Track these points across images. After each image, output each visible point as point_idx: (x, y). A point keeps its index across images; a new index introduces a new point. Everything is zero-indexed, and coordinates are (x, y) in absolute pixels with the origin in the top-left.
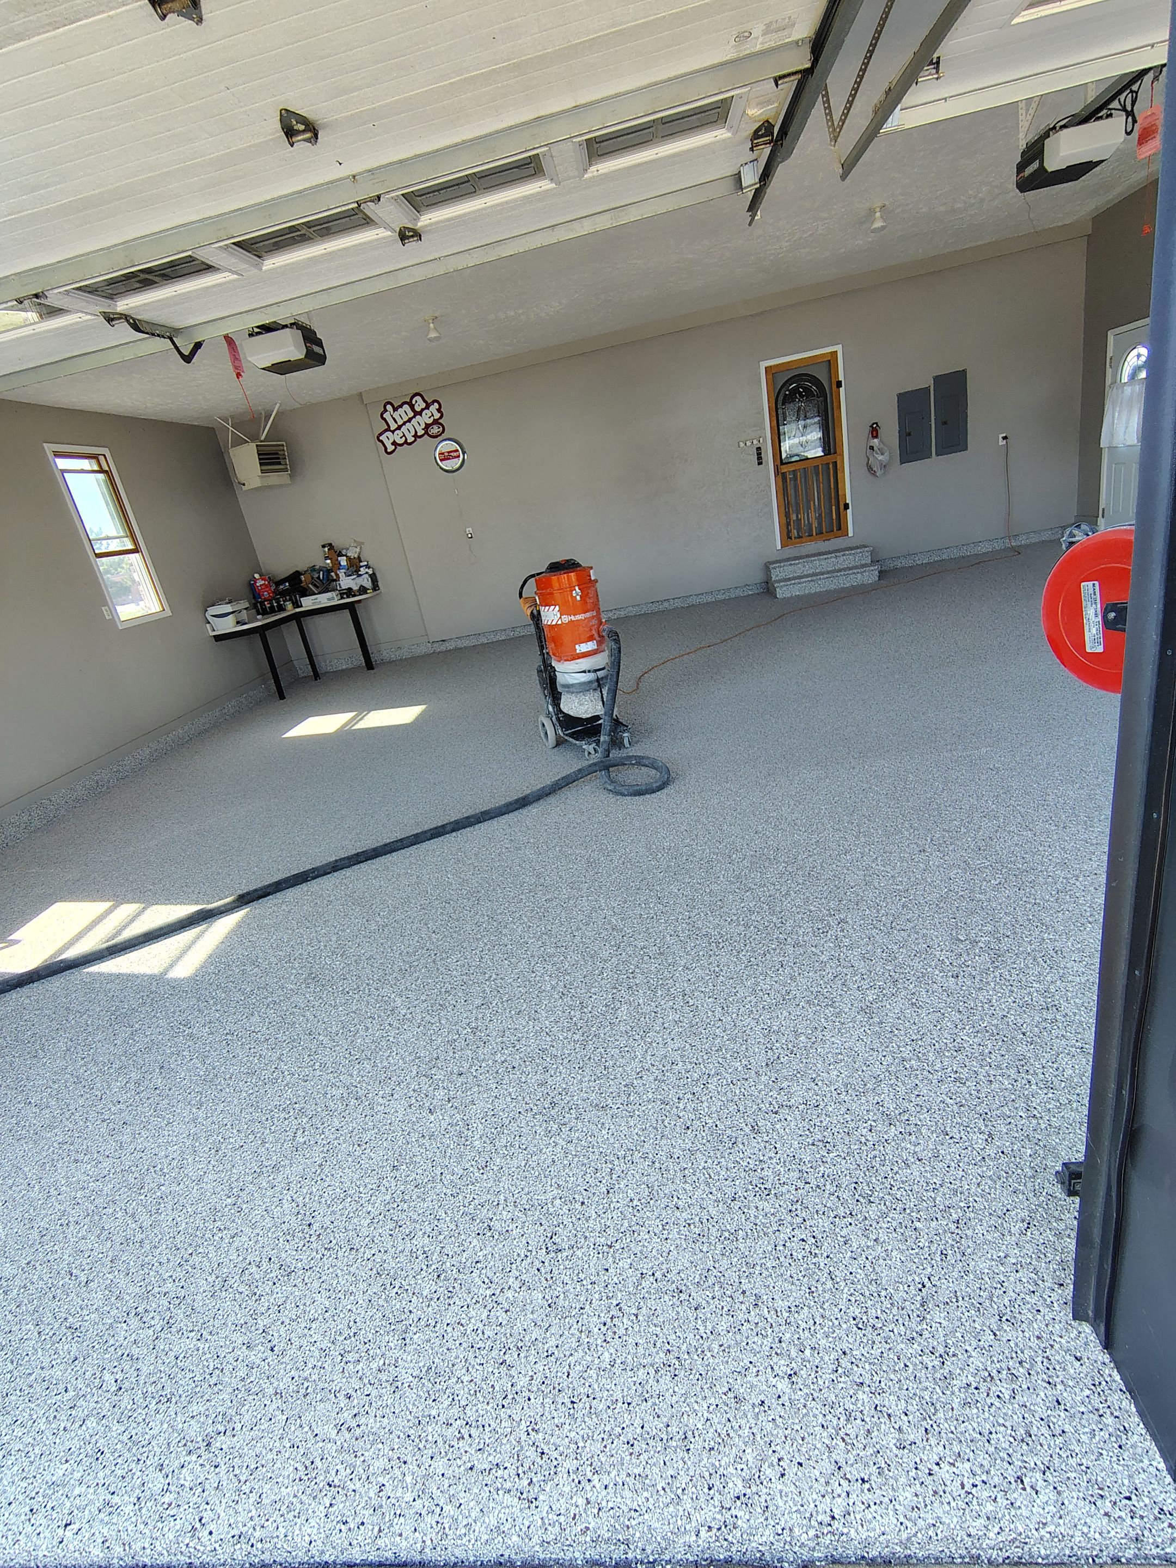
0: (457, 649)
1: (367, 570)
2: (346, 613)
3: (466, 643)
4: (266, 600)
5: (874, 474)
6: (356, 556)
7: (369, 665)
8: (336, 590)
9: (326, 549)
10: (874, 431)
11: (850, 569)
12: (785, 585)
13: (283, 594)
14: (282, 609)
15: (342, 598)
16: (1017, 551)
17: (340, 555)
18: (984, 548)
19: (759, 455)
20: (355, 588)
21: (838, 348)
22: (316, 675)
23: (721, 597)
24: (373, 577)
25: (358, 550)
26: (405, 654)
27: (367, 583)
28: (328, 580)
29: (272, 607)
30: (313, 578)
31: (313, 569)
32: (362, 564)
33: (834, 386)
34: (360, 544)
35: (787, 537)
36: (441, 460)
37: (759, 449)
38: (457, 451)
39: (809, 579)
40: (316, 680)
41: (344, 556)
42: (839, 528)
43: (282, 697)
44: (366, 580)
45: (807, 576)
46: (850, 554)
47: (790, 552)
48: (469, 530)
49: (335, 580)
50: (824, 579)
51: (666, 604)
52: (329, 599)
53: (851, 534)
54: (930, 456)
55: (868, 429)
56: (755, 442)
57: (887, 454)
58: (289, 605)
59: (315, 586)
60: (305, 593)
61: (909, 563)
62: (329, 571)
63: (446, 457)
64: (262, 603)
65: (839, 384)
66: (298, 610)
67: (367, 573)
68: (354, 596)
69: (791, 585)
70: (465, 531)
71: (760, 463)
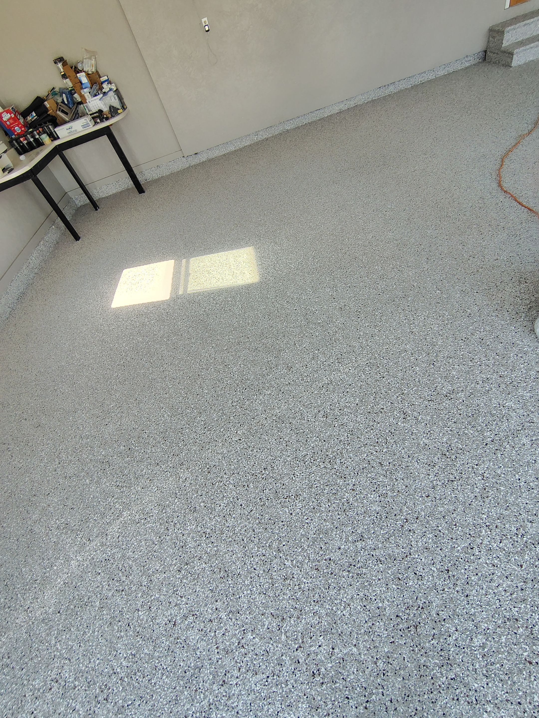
0: (210, 160)
1: (110, 86)
2: (105, 138)
3: (217, 153)
4: (20, 136)
6: (94, 70)
7: (140, 188)
8: (84, 115)
9: (60, 65)
12: (521, 50)
13: (33, 125)
14: (39, 144)
15: (96, 123)
17: (77, 71)
20: (105, 109)
22: (95, 205)
23: (441, 73)
24: (117, 92)
25: (93, 62)
26: (164, 172)
27: (116, 103)
28: (74, 104)
29: (29, 143)
30: (57, 103)
31: (53, 92)
32: (103, 79)
34: (92, 54)
40: (97, 210)
41: (81, 71)
43: (77, 238)
44: (113, 98)
47: (518, 11)
48: (204, 21)
49: (81, 103)
51: (393, 89)
52: (84, 126)
58: (45, 138)
59: (63, 111)
60: (56, 122)
62: (71, 93)
64: (17, 140)
66: (57, 143)
67: (110, 90)
68: (107, 119)
69: (528, 49)
70: (201, 23)
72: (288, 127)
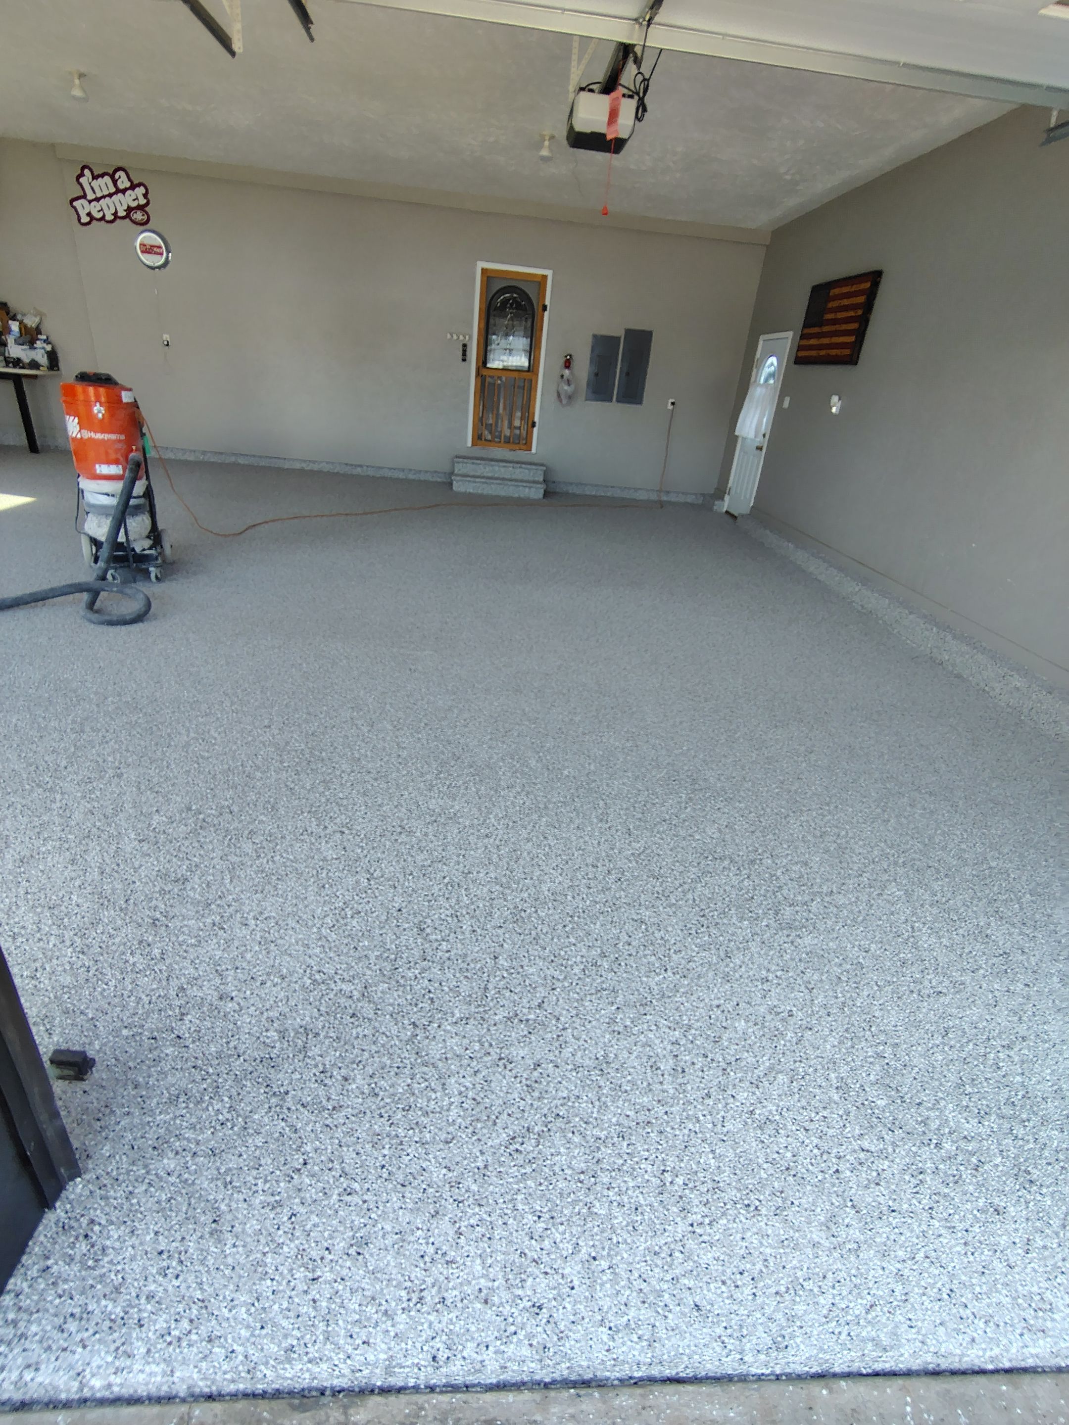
1: (45, 345)
2: (11, 384)
5: (561, 401)
6: (34, 326)
7: (33, 447)
10: (568, 364)
11: (522, 481)
12: (462, 481)
15: (7, 366)
16: (662, 504)
17: (14, 318)
18: (642, 496)
19: (464, 352)
21: (549, 273)
23: (411, 476)
24: (52, 355)
25: (38, 320)
27: (43, 360)
32: (39, 337)
33: (541, 309)
34: (42, 314)
35: (478, 438)
36: (142, 252)
37: (465, 346)
38: (160, 247)
39: (483, 480)
41: (17, 320)
42: (525, 442)
44: (41, 355)
45: (483, 477)
46: (526, 469)
47: (479, 452)
48: (166, 337)
49: (4, 345)
51: (359, 470)
53: (534, 450)
54: (611, 400)
56: (461, 338)
57: (573, 386)
61: (578, 491)
63: (148, 249)
65: (545, 308)
67: (43, 348)
68: (23, 368)
69: (465, 481)
70: (162, 337)
71: (464, 360)
72: (241, 461)
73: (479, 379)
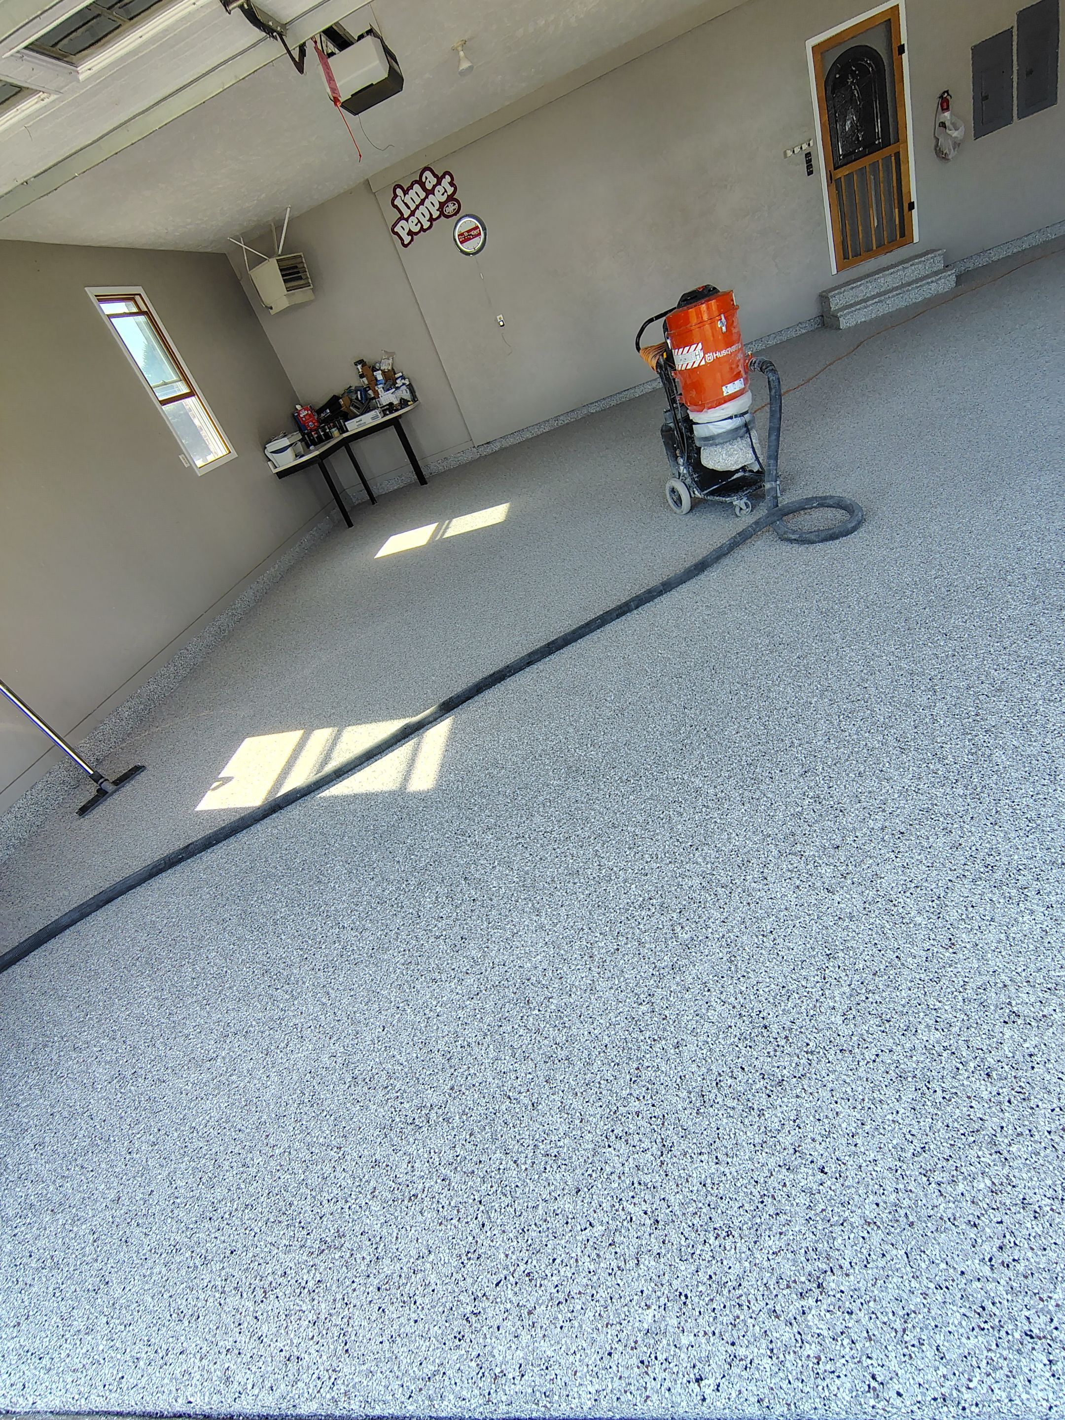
0: (503, 450)
1: (403, 381)
2: (392, 431)
3: (511, 441)
4: (312, 430)
5: (945, 157)
6: (390, 368)
7: (422, 480)
8: (375, 408)
9: (359, 367)
10: (944, 103)
11: (921, 279)
12: (849, 313)
13: (326, 421)
14: (329, 437)
15: (385, 415)
17: (374, 369)
19: (809, 162)
20: (396, 402)
22: (373, 500)
24: (410, 387)
25: (390, 361)
26: (453, 464)
27: (407, 395)
28: (367, 400)
29: (319, 437)
30: (351, 400)
31: (349, 391)
32: (397, 376)
33: (895, 53)
34: (391, 355)
35: (844, 258)
36: (461, 243)
37: (808, 155)
38: (477, 227)
39: (876, 300)
40: (374, 504)
41: (378, 370)
42: (903, 235)
43: (350, 525)
44: (404, 391)
45: (873, 297)
46: (920, 262)
47: (849, 273)
48: (500, 317)
49: (374, 398)
50: (893, 296)
52: (373, 418)
53: (916, 239)
54: (1009, 121)
55: (936, 101)
56: (805, 146)
57: (960, 129)
58: (335, 432)
59: (356, 407)
60: (348, 417)
62: (364, 391)
63: (466, 237)
64: (309, 435)
65: (901, 50)
66: (345, 435)
67: (404, 384)
68: (397, 410)
69: (855, 311)
70: (496, 320)
71: (810, 173)
72: (593, 409)
73: (834, 185)
